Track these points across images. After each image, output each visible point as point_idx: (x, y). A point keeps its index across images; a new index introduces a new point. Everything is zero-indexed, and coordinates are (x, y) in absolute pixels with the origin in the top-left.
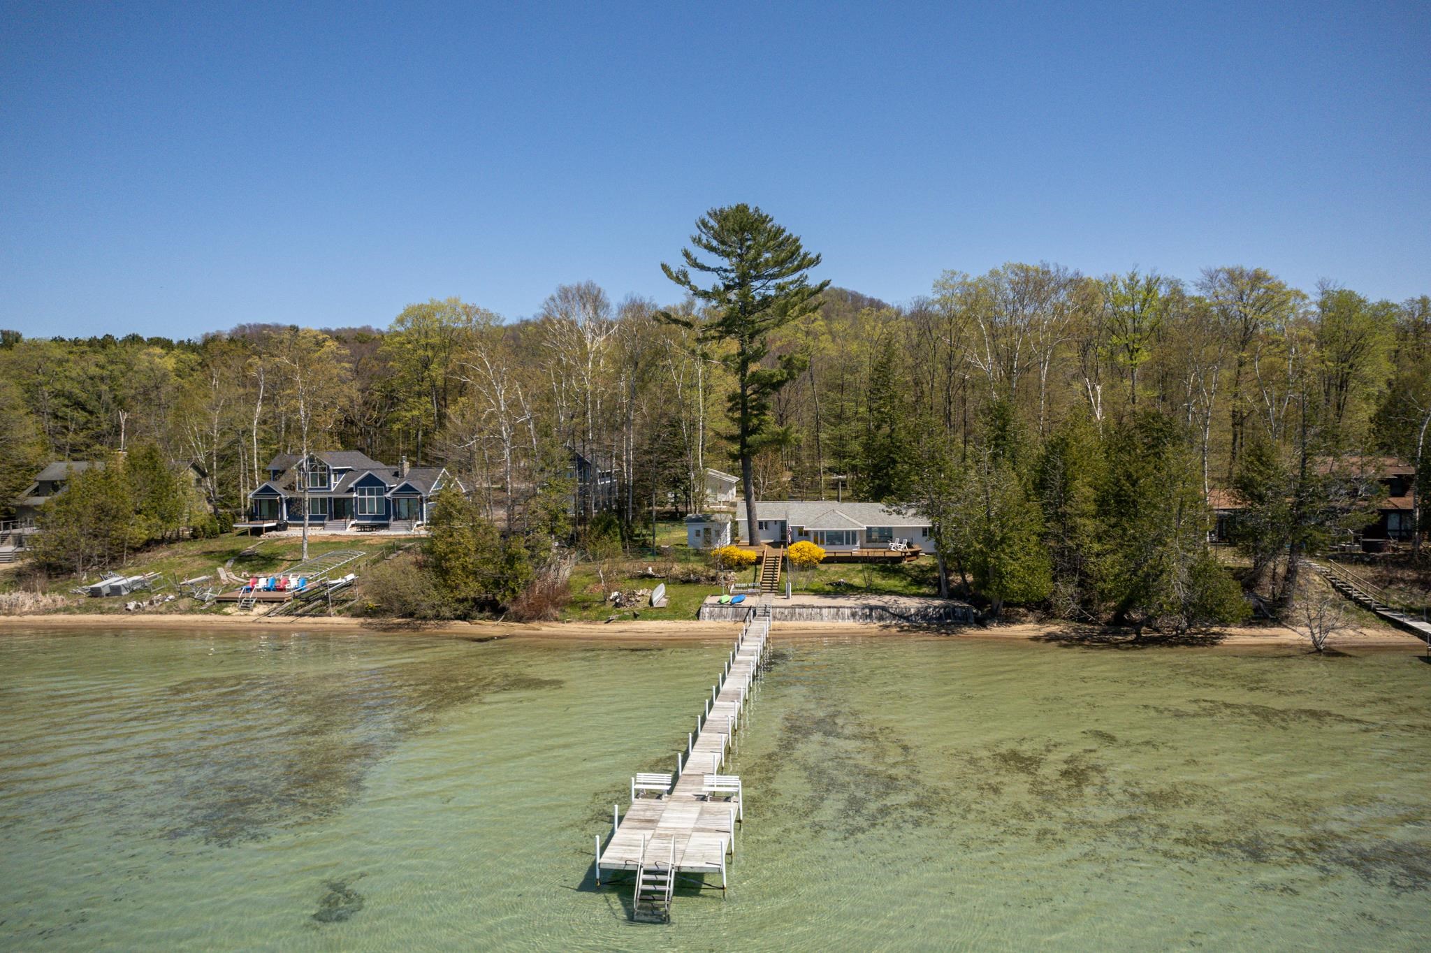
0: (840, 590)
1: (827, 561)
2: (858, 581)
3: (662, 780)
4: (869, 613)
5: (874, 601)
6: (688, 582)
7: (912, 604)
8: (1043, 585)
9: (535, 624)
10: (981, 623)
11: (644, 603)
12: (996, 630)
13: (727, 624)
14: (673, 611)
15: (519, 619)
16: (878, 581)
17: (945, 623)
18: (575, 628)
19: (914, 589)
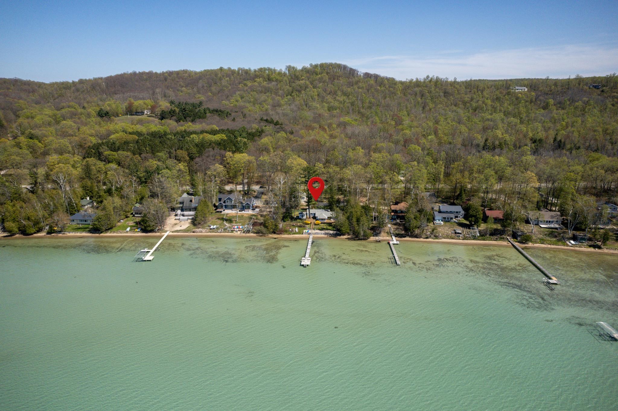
0: (322, 229)
1: (321, 223)
2: (325, 227)
3: (304, 258)
4: (326, 234)
5: (327, 232)
6: (300, 227)
7: (331, 232)
8: (348, 231)
9: (280, 235)
10: (340, 235)
11: (295, 232)
12: (342, 237)
13: (307, 235)
14: (299, 233)
15: (278, 234)
16: (329, 227)
17: (335, 235)
18: (285, 236)
19: (333, 229)
